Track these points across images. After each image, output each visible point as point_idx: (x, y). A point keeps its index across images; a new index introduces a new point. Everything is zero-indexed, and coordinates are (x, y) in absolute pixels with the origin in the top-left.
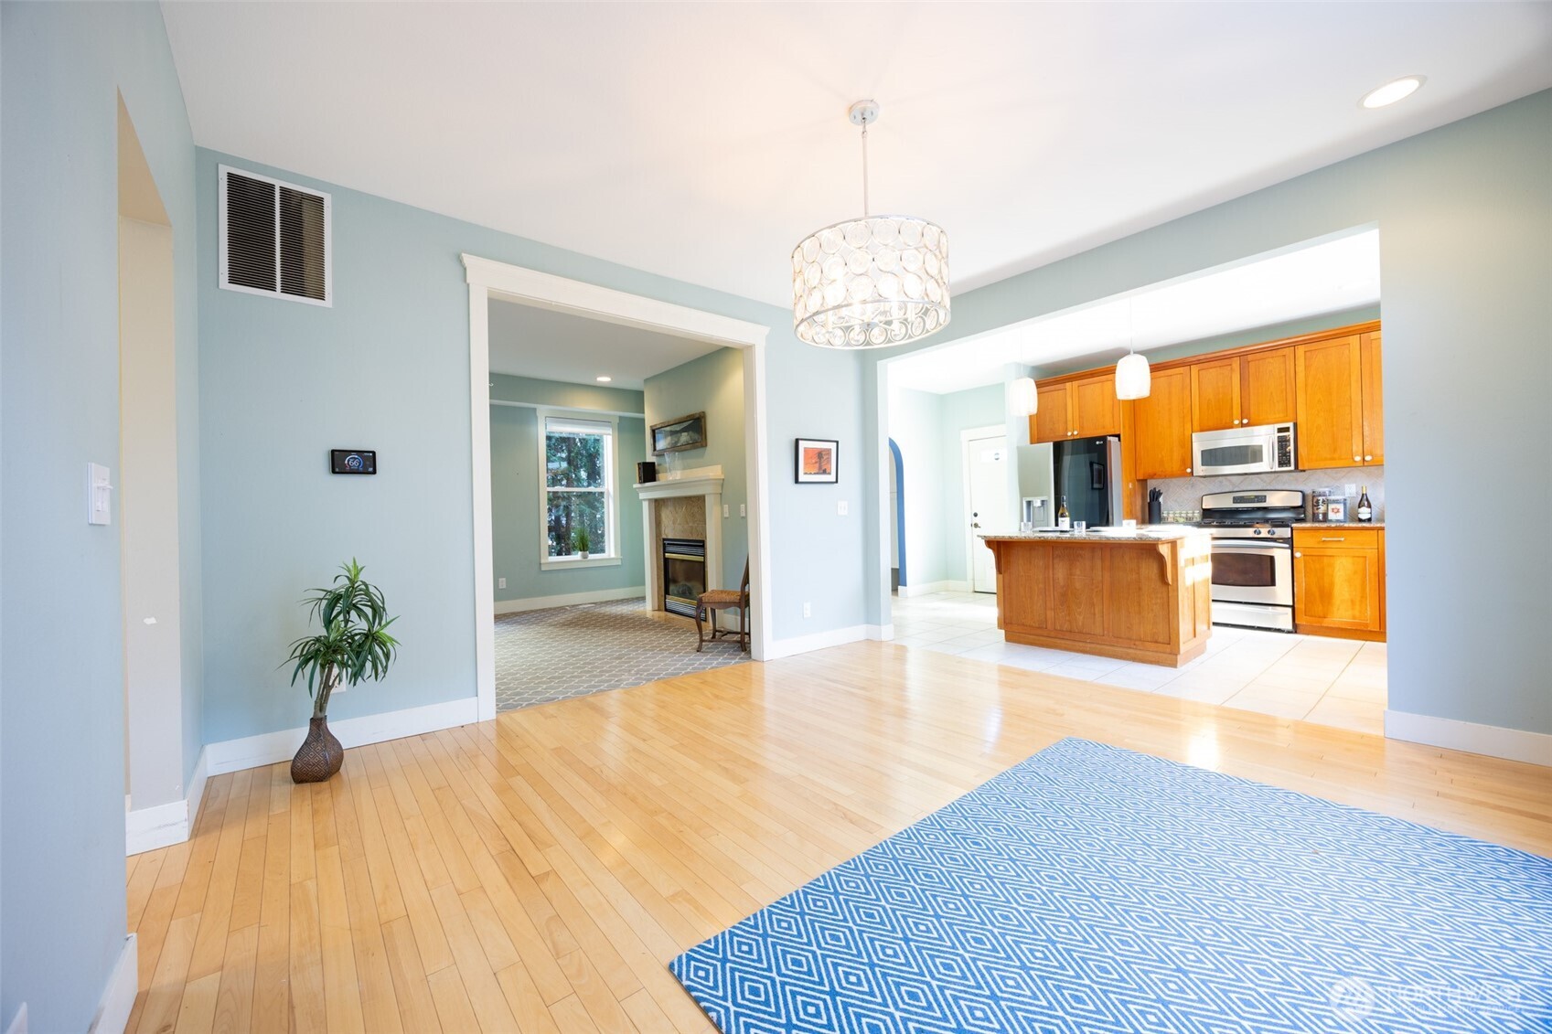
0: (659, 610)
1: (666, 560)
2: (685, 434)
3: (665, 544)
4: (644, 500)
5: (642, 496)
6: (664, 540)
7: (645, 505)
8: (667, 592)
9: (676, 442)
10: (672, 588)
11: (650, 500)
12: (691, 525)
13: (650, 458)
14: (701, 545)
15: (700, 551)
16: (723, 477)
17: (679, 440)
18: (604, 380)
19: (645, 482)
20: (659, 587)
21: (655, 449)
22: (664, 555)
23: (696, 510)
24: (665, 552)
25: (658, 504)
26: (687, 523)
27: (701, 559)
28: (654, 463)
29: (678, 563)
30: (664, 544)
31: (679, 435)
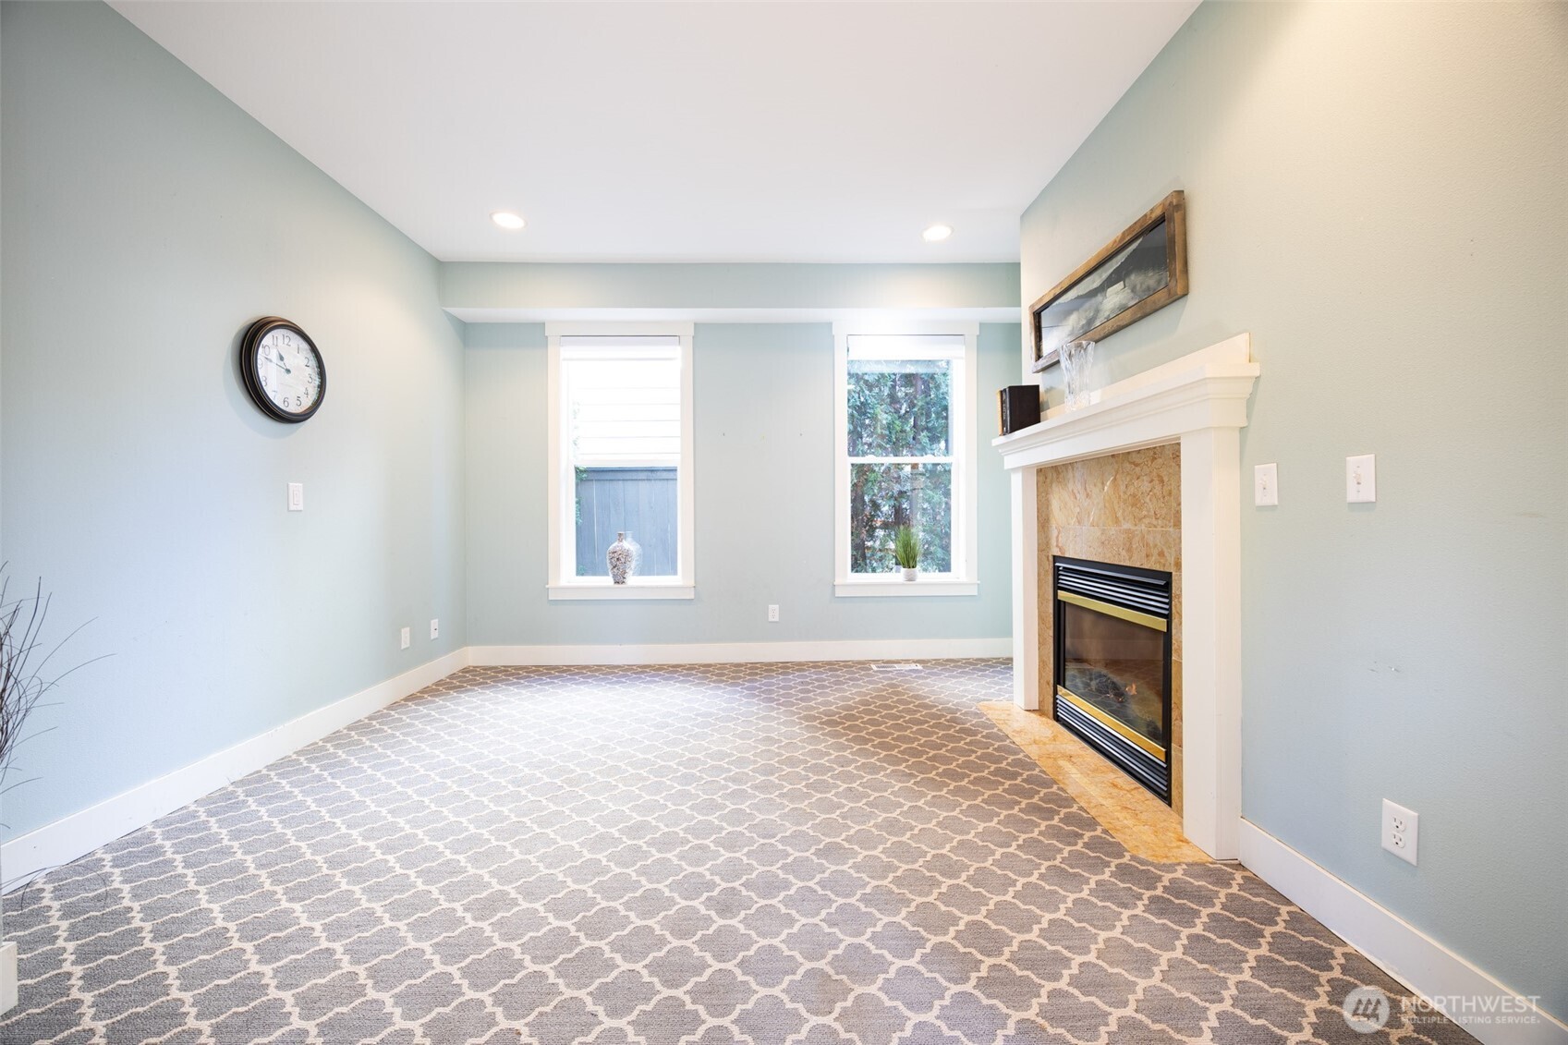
0: (1040, 712)
1: (1059, 607)
2: (1119, 286)
3: (1061, 571)
4: (1015, 470)
5: (1011, 461)
6: (1056, 559)
7: (1017, 481)
8: (1059, 678)
9: (1090, 321)
10: (1071, 670)
11: (1025, 469)
12: (1126, 526)
13: (1028, 379)
14: (1161, 584)
15: (1154, 601)
16: (1255, 370)
17: (1097, 311)
18: (937, 233)
19: (1013, 429)
20: (1042, 662)
21: (1039, 356)
22: (1055, 595)
23: (1146, 486)
24: (1057, 587)
25: (1048, 475)
26: (1117, 521)
27: (1160, 624)
28: (1037, 387)
29: (1088, 619)
30: (1056, 569)
31: (1099, 298)
